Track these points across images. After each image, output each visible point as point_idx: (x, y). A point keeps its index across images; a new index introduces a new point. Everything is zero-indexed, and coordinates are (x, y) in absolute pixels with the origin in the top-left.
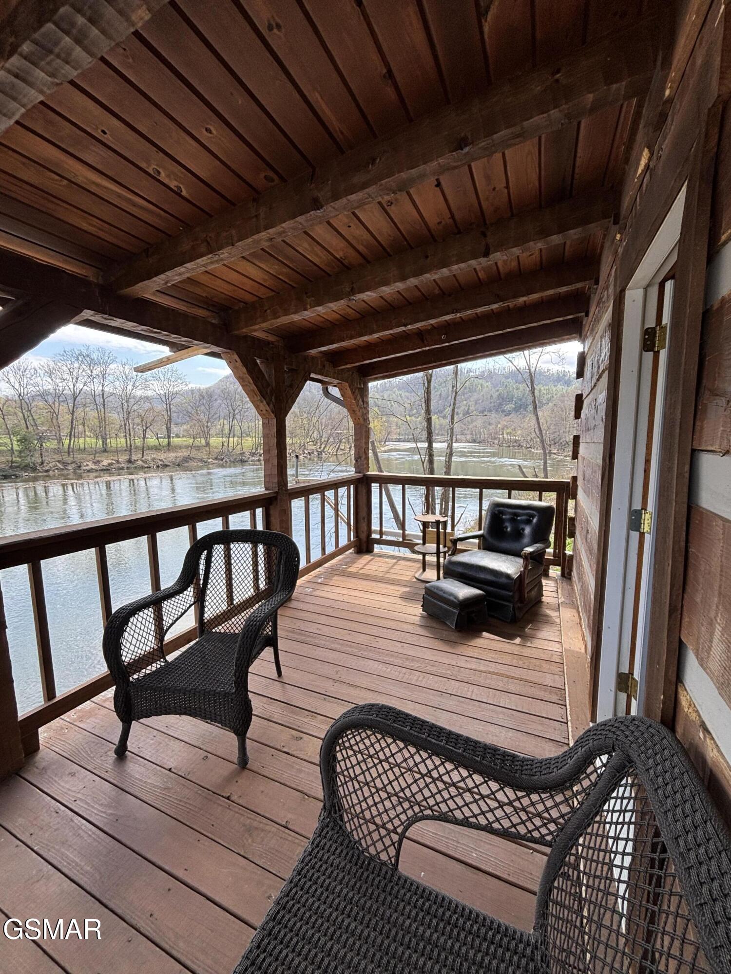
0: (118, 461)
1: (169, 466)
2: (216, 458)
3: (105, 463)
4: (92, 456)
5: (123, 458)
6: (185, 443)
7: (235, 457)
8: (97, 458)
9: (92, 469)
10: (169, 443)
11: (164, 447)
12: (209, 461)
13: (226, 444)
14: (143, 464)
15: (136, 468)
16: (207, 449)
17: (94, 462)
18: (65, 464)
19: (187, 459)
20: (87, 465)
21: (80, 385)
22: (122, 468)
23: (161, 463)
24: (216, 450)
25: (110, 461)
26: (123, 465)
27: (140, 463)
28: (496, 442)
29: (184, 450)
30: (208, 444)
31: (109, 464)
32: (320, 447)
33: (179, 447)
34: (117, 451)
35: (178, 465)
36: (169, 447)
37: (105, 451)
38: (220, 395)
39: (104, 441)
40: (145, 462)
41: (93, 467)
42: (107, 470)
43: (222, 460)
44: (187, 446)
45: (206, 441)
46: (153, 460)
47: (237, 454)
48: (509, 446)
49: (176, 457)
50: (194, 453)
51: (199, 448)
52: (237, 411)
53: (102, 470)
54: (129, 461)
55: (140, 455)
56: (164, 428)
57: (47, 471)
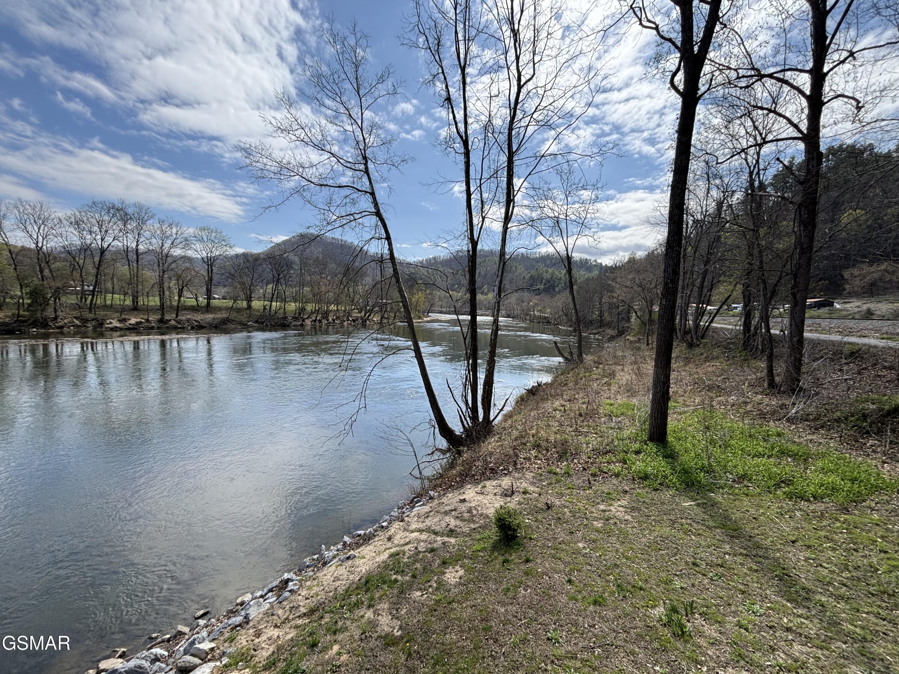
0: (148, 321)
1: (205, 327)
2: (256, 322)
3: (133, 321)
4: (118, 314)
5: (154, 318)
6: (225, 305)
7: (276, 321)
8: (123, 317)
9: (116, 327)
10: (208, 304)
11: (202, 307)
12: (249, 323)
13: (268, 308)
14: (176, 324)
15: (168, 328)
16: (248, 312)
17: (119, 320)
18: (85, 321)
19: (225, 321)
20: (111, 323)
21: (109, 239)
22: (153, 328)
23: (196, 324)
24: (258, 314)
25: (138, 320)
26: (153, 324)
27: (173, 323)
28: (528, 318)
29: (223, 312)
30: (249, 307)
31: (138, 323)
32: (365, 315)
33: (219, 309)
34: (148, 310)
35: (216, 327)
36: (208, 308)
37: (135, 309)
38: (264, 259)
39: (135, 299)
40: (179, 322)
41: (118, 325)
42: (135, 329)
43: (262, 323)
44: (227, 309)
45: (248, 304)
46: (188, 320)
47: (278, 318)
48: (539, 322)
49: (214, 319)
50: (233, 315)
51: (239, 310)
52: (282, 276)
53: (128, 329)
54: (161, 321)
55: (174, 315)
56: (204, 289)
57: (61, 327)
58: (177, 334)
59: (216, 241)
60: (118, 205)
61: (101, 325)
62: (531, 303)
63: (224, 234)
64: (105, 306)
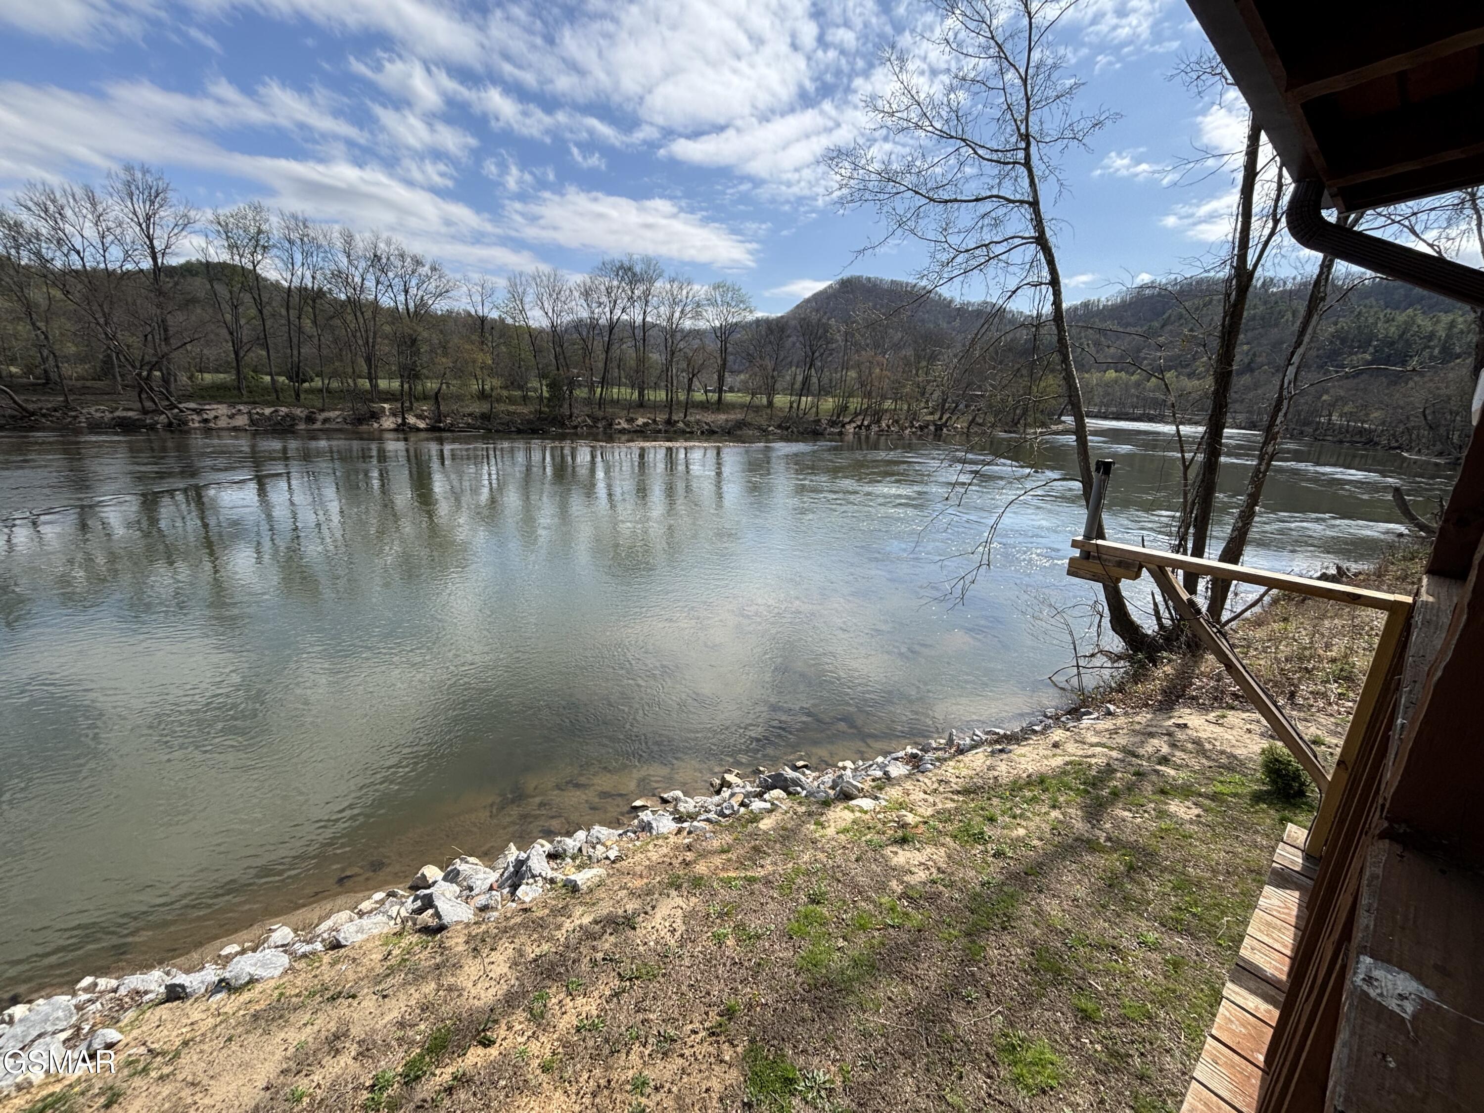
0: (654, 421)
1: (716, 432)
2: (779, 427)
3: (640, 421)
4: (625, 412)
5: (661, 417)
6: (740, 400)
7: (805, 426)
8: (631, 415)
9: (624, 429)
10: (720, 398)
11: (712, 404)
12: (770, 429)
13: (795, 405)
14: (685, 427)
15: (675, 432)
16: (769, 411)
17: (626, 420)
18: (595, 420)
19: (741, 425)
20: (619, 423)
21: (618, 312)
22: (659, 431)
23: (707, 427)
24: (781, 414)
25: (646, 420)
26: (661, 427)
27: (681, 425)
28: (1309, 430)
29: (737, 411)
30: (770, 404)
31: (646, 424)
32: (940, 419)
33: (732, 406)
34: (655, 407)
35: (729, 433)
36: (719, 406)
37: (641, 405)
38: (795, 328)
39: (641, 394)
40: (687, 424)
41: (626, 426)
42: (642, 433)
43: (787, 429)
44: (742, 406)
45: (768, 399)
46: (698, 422)
47: (808, 422)
48: (1341, 442)
49: (727, 421)
50: (751, 417)
51: (757, 409)
52: (817, 354)
53: (635, 432)
54: (669, 422)
55: (682, 415)
56: (716, 376)
57: (576, 427)
58: (686, 440)
59: (733, 304)
60: (627, 264)
61: (611, 425)
62: (1325, 397)
63: (743, 291)
64: (612, 401)
